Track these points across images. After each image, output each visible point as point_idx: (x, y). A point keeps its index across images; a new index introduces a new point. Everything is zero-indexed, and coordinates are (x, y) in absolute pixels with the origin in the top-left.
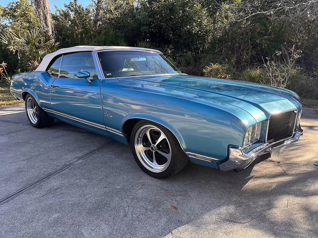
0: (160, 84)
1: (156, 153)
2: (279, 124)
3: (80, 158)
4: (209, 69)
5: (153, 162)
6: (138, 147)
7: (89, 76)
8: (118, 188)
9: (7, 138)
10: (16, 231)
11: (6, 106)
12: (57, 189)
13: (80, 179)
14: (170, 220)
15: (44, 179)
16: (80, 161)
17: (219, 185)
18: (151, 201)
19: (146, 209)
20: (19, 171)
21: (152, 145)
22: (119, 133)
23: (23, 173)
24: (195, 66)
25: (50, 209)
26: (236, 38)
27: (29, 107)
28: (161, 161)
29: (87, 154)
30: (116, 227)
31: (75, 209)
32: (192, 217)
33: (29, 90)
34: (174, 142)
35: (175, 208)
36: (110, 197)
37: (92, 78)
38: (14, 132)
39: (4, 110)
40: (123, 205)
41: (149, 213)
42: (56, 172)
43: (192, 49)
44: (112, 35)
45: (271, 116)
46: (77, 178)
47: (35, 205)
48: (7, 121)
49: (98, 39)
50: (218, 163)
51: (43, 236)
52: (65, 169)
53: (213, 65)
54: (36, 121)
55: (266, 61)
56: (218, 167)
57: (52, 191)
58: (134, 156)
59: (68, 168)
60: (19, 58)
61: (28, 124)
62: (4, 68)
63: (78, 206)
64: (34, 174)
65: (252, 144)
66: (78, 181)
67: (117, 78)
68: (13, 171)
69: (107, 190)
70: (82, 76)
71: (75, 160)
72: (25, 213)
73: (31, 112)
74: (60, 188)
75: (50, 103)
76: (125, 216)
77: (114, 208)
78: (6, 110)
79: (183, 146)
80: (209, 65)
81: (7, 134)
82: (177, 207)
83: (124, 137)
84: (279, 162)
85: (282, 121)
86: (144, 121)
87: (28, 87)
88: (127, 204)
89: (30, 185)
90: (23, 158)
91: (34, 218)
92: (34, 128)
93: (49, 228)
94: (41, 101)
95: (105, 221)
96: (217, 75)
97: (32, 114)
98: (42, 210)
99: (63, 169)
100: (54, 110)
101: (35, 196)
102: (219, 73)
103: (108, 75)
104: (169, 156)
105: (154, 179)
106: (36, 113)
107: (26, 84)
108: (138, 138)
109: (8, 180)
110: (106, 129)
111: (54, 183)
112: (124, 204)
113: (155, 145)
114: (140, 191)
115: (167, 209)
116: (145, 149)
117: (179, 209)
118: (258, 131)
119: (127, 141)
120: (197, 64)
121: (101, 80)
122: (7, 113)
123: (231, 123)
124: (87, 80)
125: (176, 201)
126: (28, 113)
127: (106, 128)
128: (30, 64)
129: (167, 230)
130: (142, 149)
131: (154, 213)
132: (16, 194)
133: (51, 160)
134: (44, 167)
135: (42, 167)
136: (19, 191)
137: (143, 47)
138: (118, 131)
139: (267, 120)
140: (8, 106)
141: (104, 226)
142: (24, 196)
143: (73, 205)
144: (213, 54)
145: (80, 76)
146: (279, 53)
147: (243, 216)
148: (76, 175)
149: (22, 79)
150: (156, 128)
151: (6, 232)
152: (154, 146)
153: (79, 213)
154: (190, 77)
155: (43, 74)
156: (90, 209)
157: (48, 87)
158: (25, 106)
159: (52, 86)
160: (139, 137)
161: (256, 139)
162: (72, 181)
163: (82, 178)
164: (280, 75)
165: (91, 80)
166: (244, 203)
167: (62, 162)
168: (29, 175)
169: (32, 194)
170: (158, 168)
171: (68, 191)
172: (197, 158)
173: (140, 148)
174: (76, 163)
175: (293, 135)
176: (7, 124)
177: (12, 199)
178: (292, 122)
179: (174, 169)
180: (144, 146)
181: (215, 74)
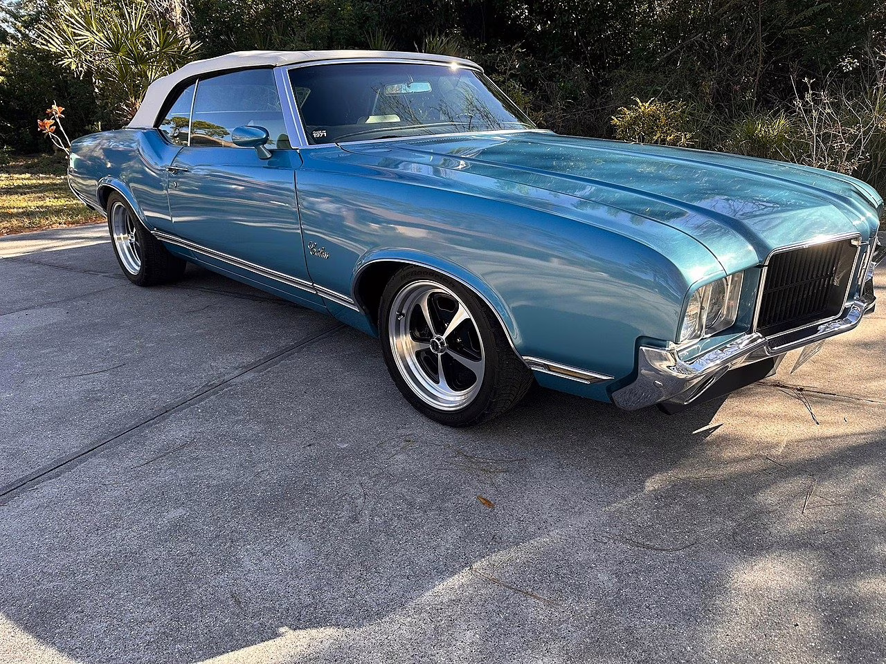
0: (471, 164)
1: (446, 358)
2: (799, 280)
3: (248, 368)
4: (629, 114)
5: (437, 382)
6: (398, 340)
7: (265, 141)
8: (342, 447)
9: (64, 312)
10: (76, 548)
11: (65, 226)
12: (183, 446)
13: (244, 422)
14: (469, 533)
15: (151, 422)
16: (248, 376)
17: (617, 449)
18: (427, 483)
19: (411, 505)
20: (91, 399)
21: (436, 336)
22: (346, 301)
23: (101, 403)
24: (590, 107)
25: (161, 497)
26: (719, 20)
27: (119, 230)
28: (458, 379)
29: (270, 358)
30: (327, 548)
31: (226, 500)
32: (532, 529)
33: (114, 183)
34: (493, 330)
35: (488, 503)
36: (318, 470)
37: (274, 147)
38: (83, 296)
39: (60, 237)
40: (351, 490)
41: (417, 514)
42: (185, 404)
43: (586, 56)
44: (351, 19)
45: (773, 255)
46: (238, 420)
47: (126, 486)
48: (65, 268)
49: (311, 31)
50: (610, 388)
51: (140, 564)
52: (208, 397)
53: (640, 104)
54: (138, 268)
55: (802, 89)
56: (612, 399)
57: (170, 452)
58: (388, 365)
59: (214, 393)
60: (97, 90)
61: (120, 277)
62: (58, 120)
63: (234, 491)
64: (127, 407)
65: (710, 335)
66: (238, 427)
67: (343, 144)
68: (75, 398)
69: (313, 452)
70: (247, 139)
71: (237, 372)
72: (98, 504)
73: (124, 241)
74: (189, 445)
75: (170, 219)
76: (355, 519)
77: (327, 498)
78: (64, 236)
79: (515, 338)
80: (628, 103)
81: (65, 300)
82: (492, 502)
83: (363, 313)
84: (801, 390)
85: (811, 270)
86: (412, 270)
87: (115, 173)
88: (361, 490)
89: (115, 434)
90: (101, 364)
91: (121, 519)
92: (135, 286)
93: (155, 544)
94: (146, 213)
95: (301, 532)
96: (652, 133)
97: (128, 248)
98: (143, 500)
99: (202, 395)
100: (182, 238)
101: (127, 463)
102: (657, 127)
103: (316, 134)
104: (478, 368)
105: (440, 427)
106: (136, 244)
107: (109, 165)
108: (398, 316)
109: (60, 421)
110: (316, 290)
111: (176, 431)
112: (355, 490)
113: (444, 337)
114: (400, 457)
115: (466, 505)
116: (419, 346)
117: (497, 507)
118: (733, 300)
119: (371, 326)
120: (597, 102)
121: (298, 151)
122: (68, 245)
123: (655, 276)
124: (260, 152)
125: (493, 484)
126: (117, 244)
127: (314, 288)
128: (125, 108)
129: (461, 560)
130: (409, 346)
131: (431, 514)
132: (79, 456)
133: (174, 370)
134: (154, 391)
135: (149, 389)
136: (86, 450)
137: (438, 52)
138: (346, 298)
139: (760, 266)
140: (70, 225)
141: (296, 544)
142: (99, 465)
143: (220, 489)
144: (647, 72)
145: (242, 140)
146: (848, 64)
147: (672, 531)
148: (235, 412)
149: (101, 151)
150: (443, 289)
151: (50, 549)
152: (439, 339)
153: (235, 508)
154: (559, 139)
155: (148, 135)
156: (263, 500)
157: (158, 172)
158: (108, 228)
159: (170, 170)
160: (401, 314)
161: (727, 322)
162: (225, 427)
163: (250, 419)
164: (843, 134)
165: (271, 151)
166: (681, 497)
167: (202, 378)
168: (115, 409)
169: (120, 457)
170: (449, 399)
171: (211, 453)
172: (551, 373)
173: (403, 345)
174: (238, 380)
175: (841, 313)
176: (66, 274)
177: (69, 469)
178: (842, 275)
179: (491, 403)
180: (414, 338)
181: (646, 132)
